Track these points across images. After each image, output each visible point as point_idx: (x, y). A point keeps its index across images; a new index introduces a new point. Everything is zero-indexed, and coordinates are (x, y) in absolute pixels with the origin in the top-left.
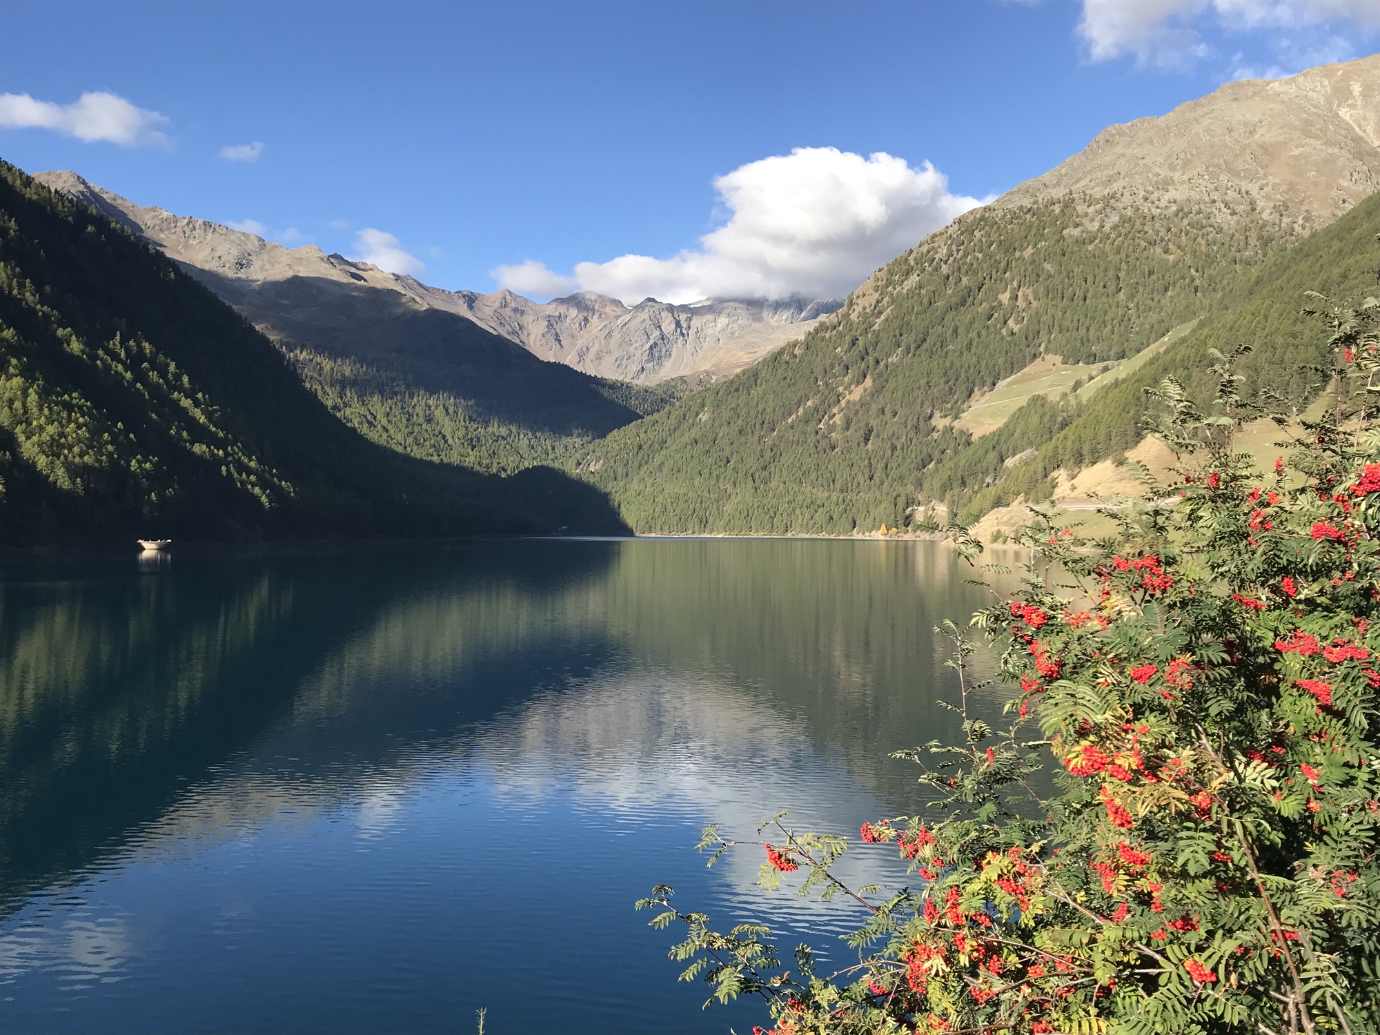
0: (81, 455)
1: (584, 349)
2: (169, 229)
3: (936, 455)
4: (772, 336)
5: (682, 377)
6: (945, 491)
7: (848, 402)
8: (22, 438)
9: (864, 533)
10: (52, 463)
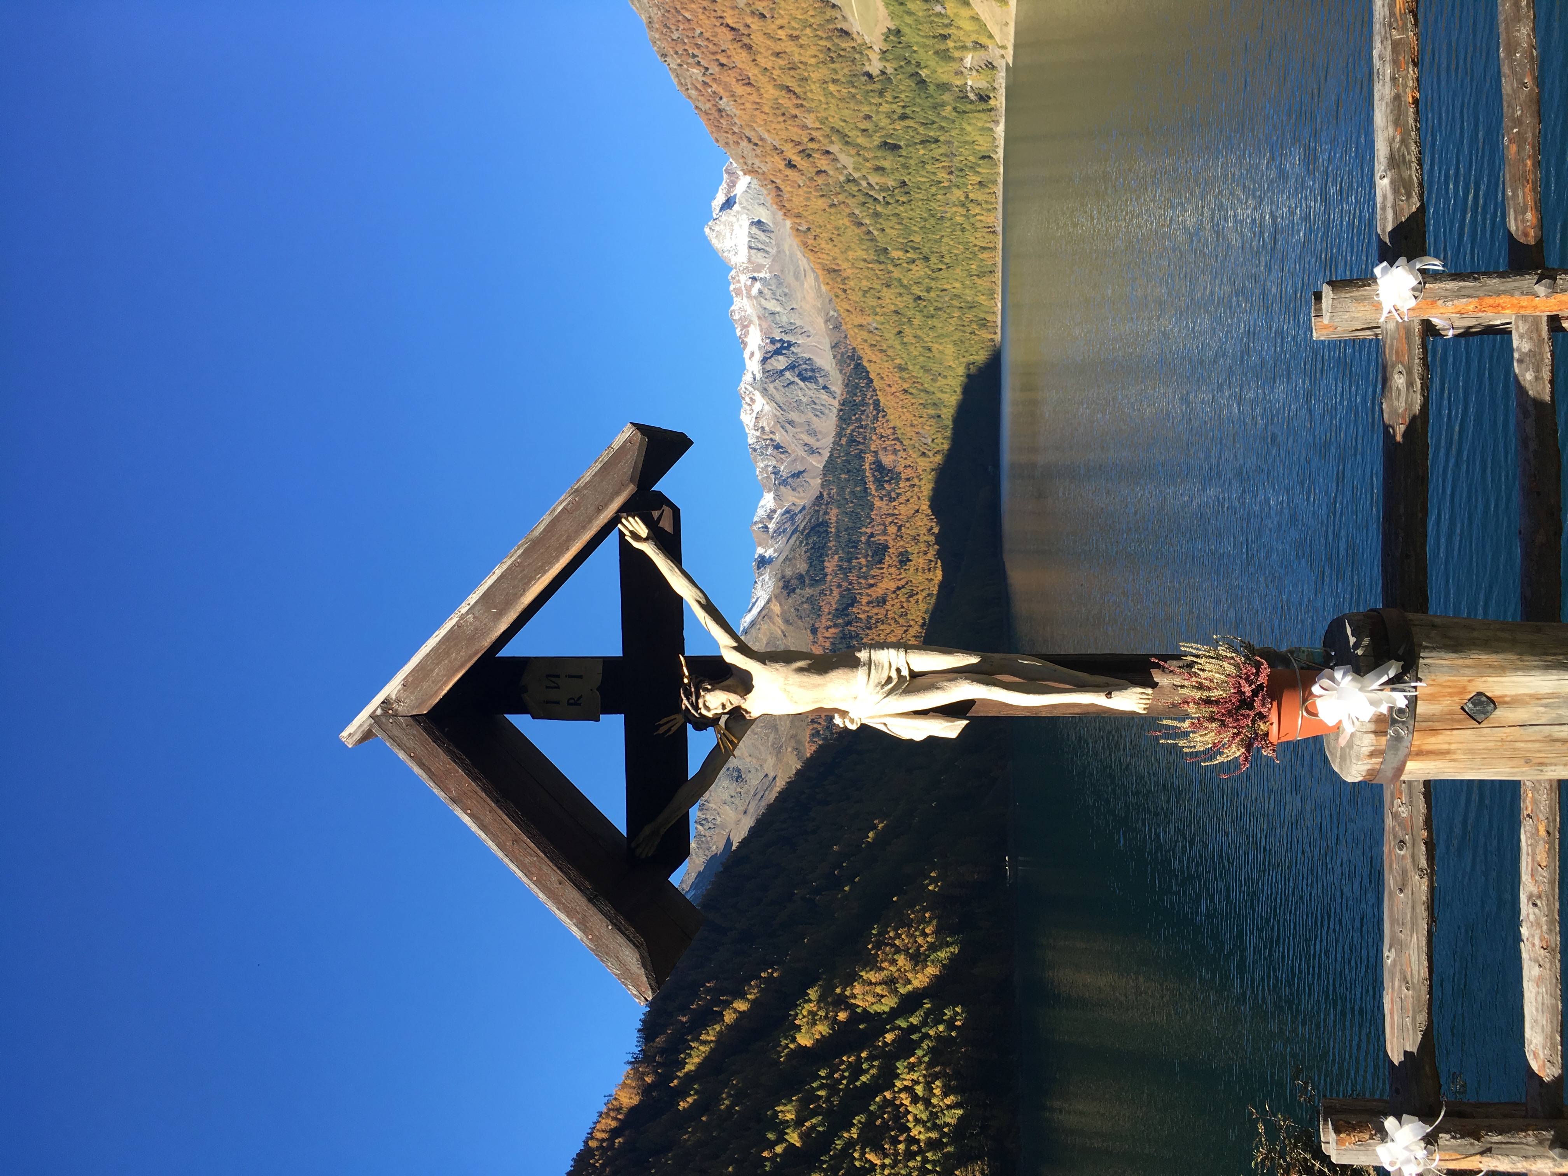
0: (925, 935)
1: (806, 449)
2: (708, 842)
3: (911, 69)
4: (787, 253)
5: (832, 347)
6: (950, 57)
7: (856, 169)
8: (910, 987)
9: (997, 146)
10: (933, 962)
